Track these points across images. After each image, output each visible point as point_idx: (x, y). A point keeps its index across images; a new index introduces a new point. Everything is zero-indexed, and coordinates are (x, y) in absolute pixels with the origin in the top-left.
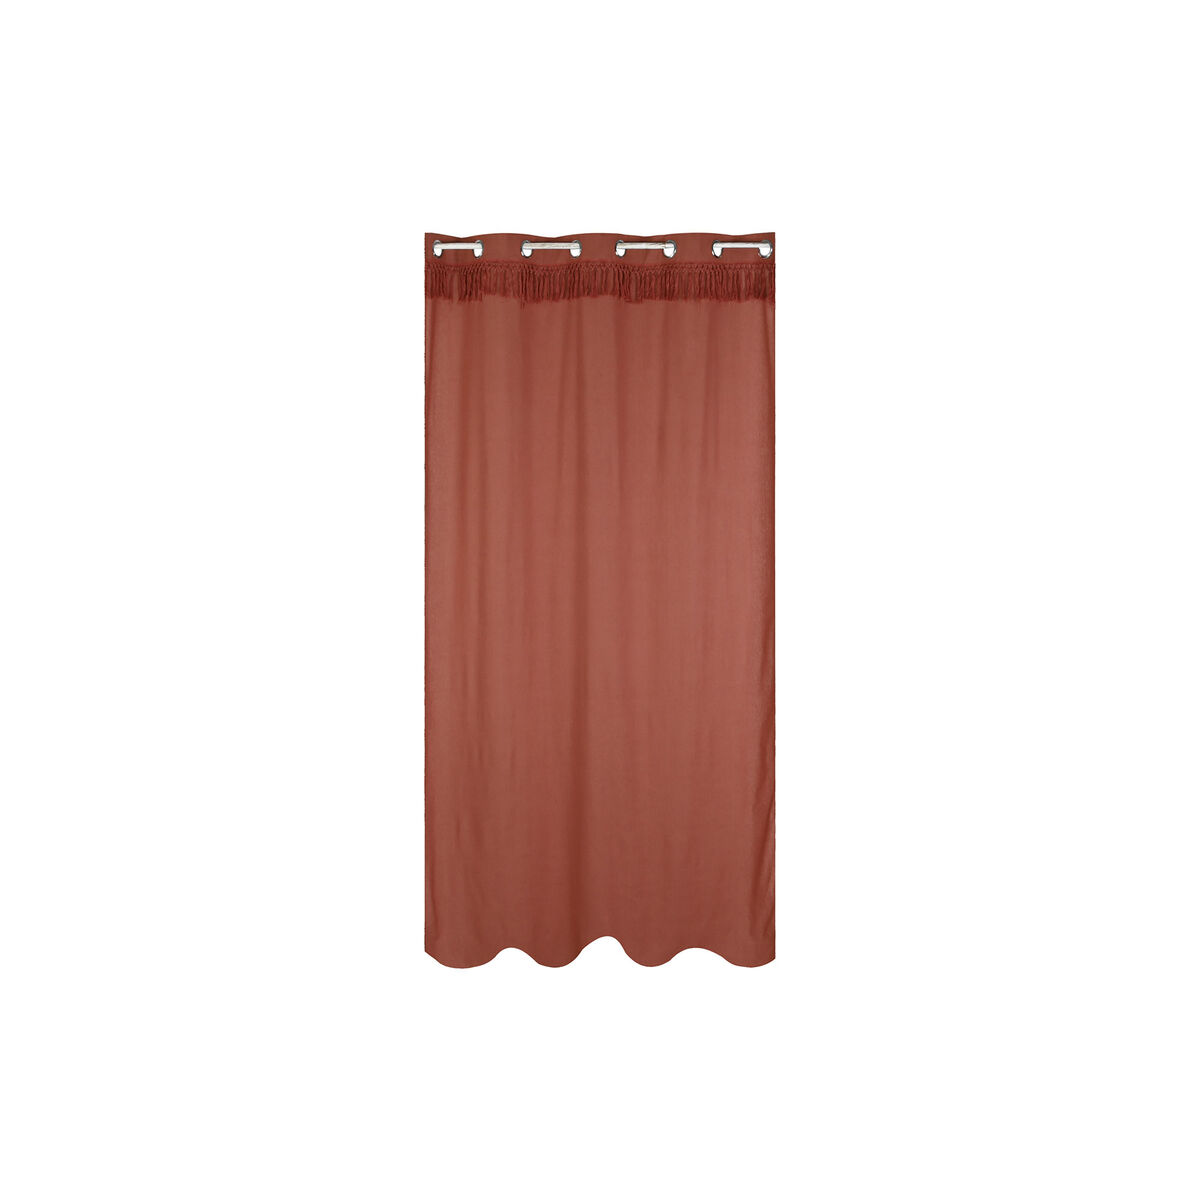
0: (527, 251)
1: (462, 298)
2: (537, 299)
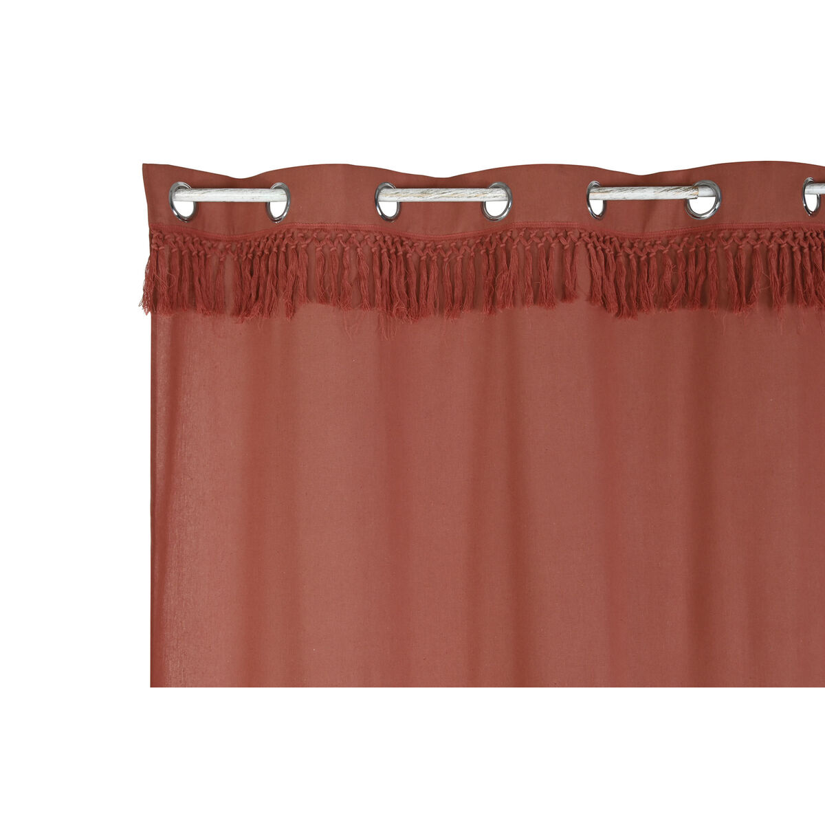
0: (388, 206)
1: (242, 310)
2: (416, 310)
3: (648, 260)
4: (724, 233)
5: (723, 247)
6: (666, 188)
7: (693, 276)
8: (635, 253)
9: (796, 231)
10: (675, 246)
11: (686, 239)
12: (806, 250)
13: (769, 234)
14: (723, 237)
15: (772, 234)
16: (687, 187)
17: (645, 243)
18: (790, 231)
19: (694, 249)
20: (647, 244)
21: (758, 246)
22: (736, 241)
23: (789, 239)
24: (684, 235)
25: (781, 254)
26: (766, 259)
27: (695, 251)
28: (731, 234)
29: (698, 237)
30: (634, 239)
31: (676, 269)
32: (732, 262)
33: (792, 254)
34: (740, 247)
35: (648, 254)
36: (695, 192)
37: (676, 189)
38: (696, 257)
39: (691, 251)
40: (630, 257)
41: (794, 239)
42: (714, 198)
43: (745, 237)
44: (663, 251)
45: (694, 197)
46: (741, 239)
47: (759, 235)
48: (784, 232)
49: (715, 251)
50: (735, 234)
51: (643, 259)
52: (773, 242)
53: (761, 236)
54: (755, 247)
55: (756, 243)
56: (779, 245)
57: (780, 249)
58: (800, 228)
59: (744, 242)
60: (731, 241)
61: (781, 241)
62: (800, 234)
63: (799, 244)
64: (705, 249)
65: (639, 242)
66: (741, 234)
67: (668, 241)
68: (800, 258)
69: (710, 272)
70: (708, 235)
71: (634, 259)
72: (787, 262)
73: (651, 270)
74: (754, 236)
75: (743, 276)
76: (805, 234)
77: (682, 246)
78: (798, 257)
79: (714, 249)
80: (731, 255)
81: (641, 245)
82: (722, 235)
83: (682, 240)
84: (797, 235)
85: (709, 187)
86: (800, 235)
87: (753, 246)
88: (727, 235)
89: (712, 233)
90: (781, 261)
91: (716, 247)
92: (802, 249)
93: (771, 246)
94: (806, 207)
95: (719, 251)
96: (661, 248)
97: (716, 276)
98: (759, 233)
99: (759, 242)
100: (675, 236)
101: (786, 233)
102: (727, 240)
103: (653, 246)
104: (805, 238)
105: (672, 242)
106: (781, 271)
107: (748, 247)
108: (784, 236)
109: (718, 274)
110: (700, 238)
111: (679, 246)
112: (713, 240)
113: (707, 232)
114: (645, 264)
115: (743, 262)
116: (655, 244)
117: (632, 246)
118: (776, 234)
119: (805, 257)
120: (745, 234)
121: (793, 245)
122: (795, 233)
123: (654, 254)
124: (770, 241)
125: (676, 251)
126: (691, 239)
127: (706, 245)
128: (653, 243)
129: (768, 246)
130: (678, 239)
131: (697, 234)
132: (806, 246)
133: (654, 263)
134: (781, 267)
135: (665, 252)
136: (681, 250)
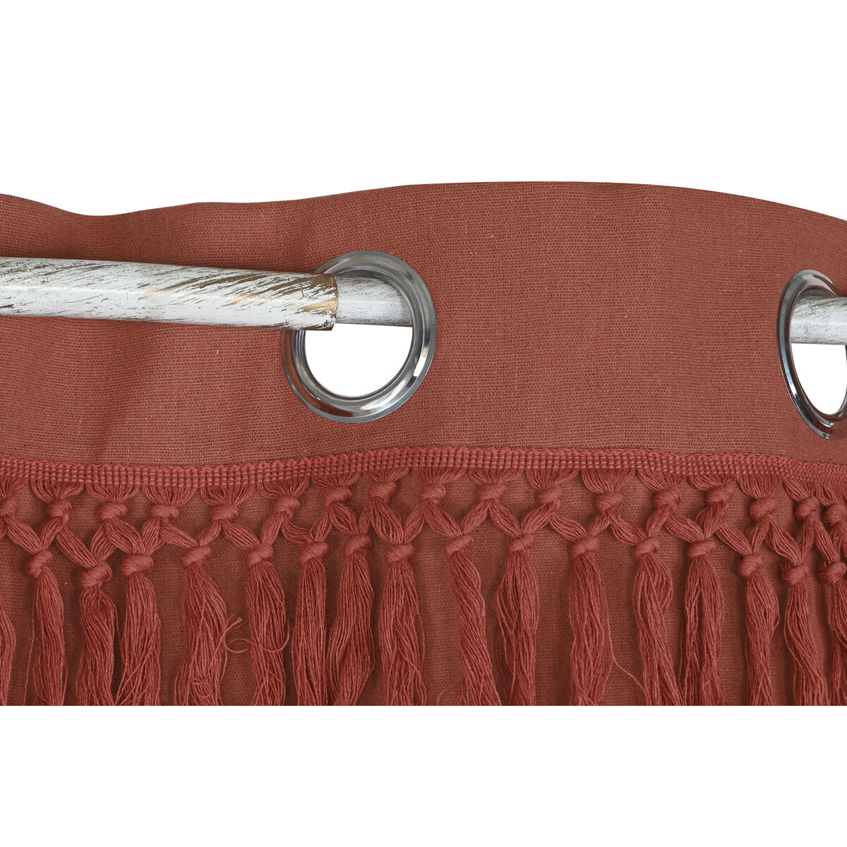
3: (118, 586)
4: (448, 487)
5: (444, 541)
6: (194, 273)
7: (317, 668)
8: (54, 545)
9: (757, 492)
10: (243, 538)
11: (288, 504)
12: (800, 575)
13: (639, 497)
14: (443, 502)
15: (654, 495)
16: (291, 277)
17: (100, 507)
18: (731, 488)
19: (320, 549)
20: (110, 513)
21: (592, 544)
22: (499, 521)
23: (729, 520)
24: (278, 489)
25: (692, 585)
26: (630, 604)
27: (325, 557)
28: (479, 489)
29: (339, 495)
30: (50, 487)
31: (241, 636)
32: (480, 609)
33: (741, 585)
34: (518, 546)
35: (118, 559)
36: (323, 299)
37: (242, 279)
38: (332, 585)
39: (307, 557)
40: (36, 567)
41: (751, 522)
42: (408, 331)
43: (537, 504)
44: (186, 552)
45: (320, 320)
46: (522, 515)
47: (596, 498)
48: (705, 494)
49: (411, 559)
50: (494, 493)
51: (92, 580)
52: (655, 529)
53: (605, 505)
54: (580, 549)
55: (582, 530)
56: (686, 547)
57: (687, 563)
58: (774, 480)
59: (533, 525)
60: (477, 520)
61: (690, 530)
62: (771, 504)
63: (768, 545)
64: (370, 549)
65: (77, 501)
66: (520, 496)
67: (211, 511)
68: (772, 606)
69: (389, 650)
70: (384, 491)
71: (51, 579)
72: (718, 623)
73: (134, 634)
74: (578, 502)
75: (530, 675)
76: (796, 505)
77: (270, 536)
78: (766, 599)
79: (407, 550)
80: (476, 576)
81: (85, 516)
82: (440, 492)
83: (272, 504)
84: (760, 510)
85: (386, 281)
86: (776, 510)
87: (571, 545)
88: (462, 493)
89: (398, 483)
90: (691, 615)
91: (416, 543)
92: (781, 568)
93: (647, 548)
94: (801, 396)
95: (428, 559)
96: (179, 538)
97: (414, 668)
98: (598, 490)
99: (596, 529)
100: (243, 491)
101: (715, 499)
102: (461, 517)
103: (139, 526)
104: (798, 526)
105: (227, 514)
106: (692, 655)
107: (551, 548)
108: (704, 509)
109: (425, 665)
110: (347, 501)
111: (259, 535)
112: (404, 513)
113: (377, 476)
114: (104, 607)
115: (530, 612)
116: (149, 516)
117: (42, 518)
118: (669, 498)
119: (796, 605)
120: (538, 494)
121: (743, 547)
122: (751, 501)
123: (146, 561)
124: (643, 524)
125: (244, 556)
126: (312, 505)
127: (371, 532)
128: (140, 513)
129: (634, 547)
130: (254, 505)
131: (333, 483)
132: (800, 558)
133: (143, 603)
134: (691, 641)
135: (197, 557)
136: (267, 552)
